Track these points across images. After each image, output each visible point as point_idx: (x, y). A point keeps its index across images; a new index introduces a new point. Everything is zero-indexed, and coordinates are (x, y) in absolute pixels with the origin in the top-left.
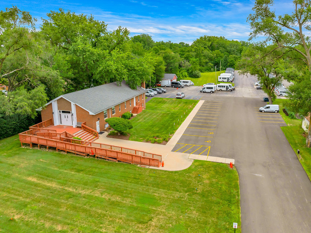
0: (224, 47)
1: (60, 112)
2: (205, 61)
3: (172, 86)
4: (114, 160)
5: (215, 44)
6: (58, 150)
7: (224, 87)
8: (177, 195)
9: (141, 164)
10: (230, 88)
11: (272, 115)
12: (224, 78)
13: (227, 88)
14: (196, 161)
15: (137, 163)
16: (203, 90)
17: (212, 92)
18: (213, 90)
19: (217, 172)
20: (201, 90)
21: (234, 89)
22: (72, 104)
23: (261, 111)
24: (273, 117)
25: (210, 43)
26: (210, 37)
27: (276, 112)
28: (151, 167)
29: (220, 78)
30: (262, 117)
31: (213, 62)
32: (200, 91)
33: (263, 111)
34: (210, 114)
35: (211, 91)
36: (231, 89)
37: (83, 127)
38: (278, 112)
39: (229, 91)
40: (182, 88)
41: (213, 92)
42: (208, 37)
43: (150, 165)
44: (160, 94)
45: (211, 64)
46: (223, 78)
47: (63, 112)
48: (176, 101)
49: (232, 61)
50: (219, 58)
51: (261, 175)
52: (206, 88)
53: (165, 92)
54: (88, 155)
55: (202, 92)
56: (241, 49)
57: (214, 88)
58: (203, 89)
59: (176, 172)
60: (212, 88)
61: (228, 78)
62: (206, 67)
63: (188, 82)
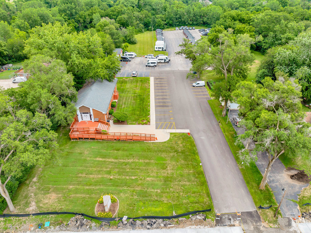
1: (81, 113)
4: (131, 140)
6: (97, 139)
7: (163, 59)
8: (172, 154)
9: (146, 140)
10: (167, 60)
11: (201, 89)
12: (160, 48)
13: (165, 60)
14: (171, 134)
15: (144, 140)
17: (155, 66)
19: (183, 139)
21: (169, 60)
22: (91, 109)
23: (194, 86)
24: (202, 92)
27: (203, 86)
28: (152, 141)
29: (156, 48)
30: (195, 92)
32: (146, 66)
33: (195, 86)
34: (163, 92)
37: (99, 121)
38: (204, 86)
39: (166, 63)
40: (130, 61)
43: (150, 140)
45: (142, 25)
46: (158, 48)
47: (83, 113)
48: (133, 79)
49: (159, 22)
50: (148, 18)
51: (203, 138)
52: (150, 63)
54: (115, 140)
55: (148, 66)
59: (165, 142)
61: (162, 48)
63: (133, 55)
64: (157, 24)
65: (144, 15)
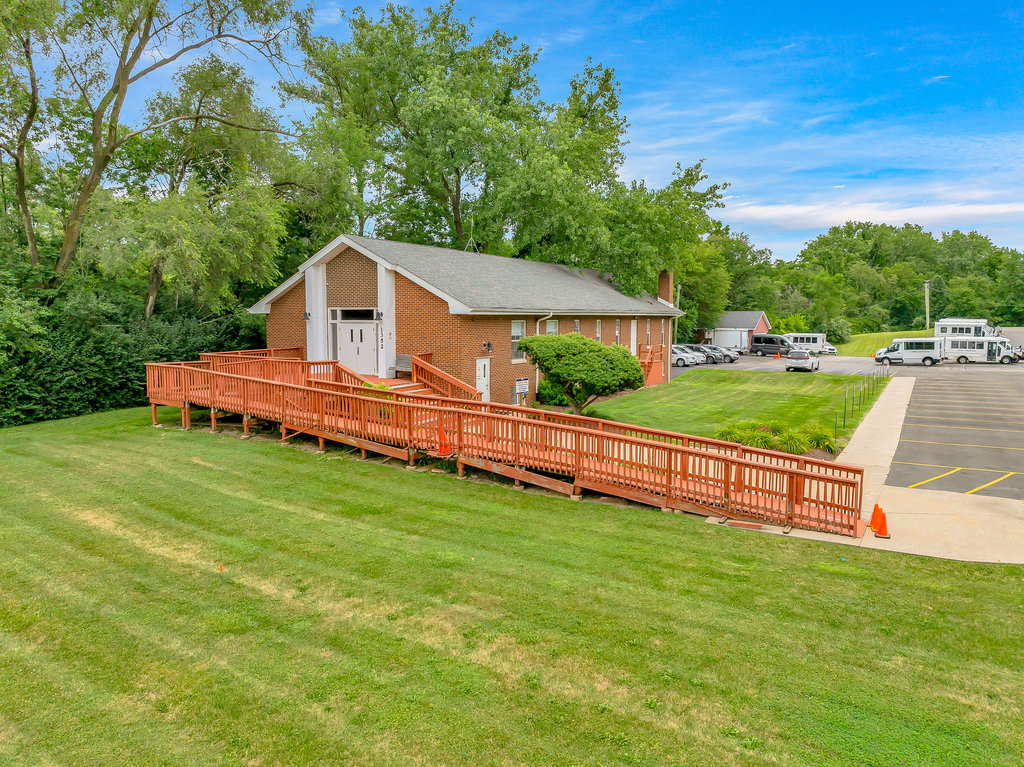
0: (922, 256)
2: (857, 298)
3: (753, 351)
5: (887, 247)
7: (981, 346)
9: (730, 509)
10: (1004, 352)
12: (961, 330)
13: (991, 354)
16: (888, 355)
17: (928, 362)
18: (934, 354)
20: (882, 356)
21: (1021, 359)
22: (383, 266)
25: (871, 243)
26: (868, 225)
29: (943, 331)
31: (885, 302)
32: (878, 360)
35: (924, 360)
36: (1012, 355)
37: (420, 370)
39: (1001, 362)
41: (934, 362)
42: (860, 225)
44: (715, 363)
45: (878, 309)
46: (954, 330)
49: (964, 295)
50: (911, 288)
52: (902, 347)
53: (732, 361)
55: (886, 361)
56: (994, 261)
57: (937, 346)
58: (889, 351)
60: (930, 346)
61: (978, 329)
62: (860, 320)
63: (815, 340)
64: (950, 307)
65: (895, 277)
